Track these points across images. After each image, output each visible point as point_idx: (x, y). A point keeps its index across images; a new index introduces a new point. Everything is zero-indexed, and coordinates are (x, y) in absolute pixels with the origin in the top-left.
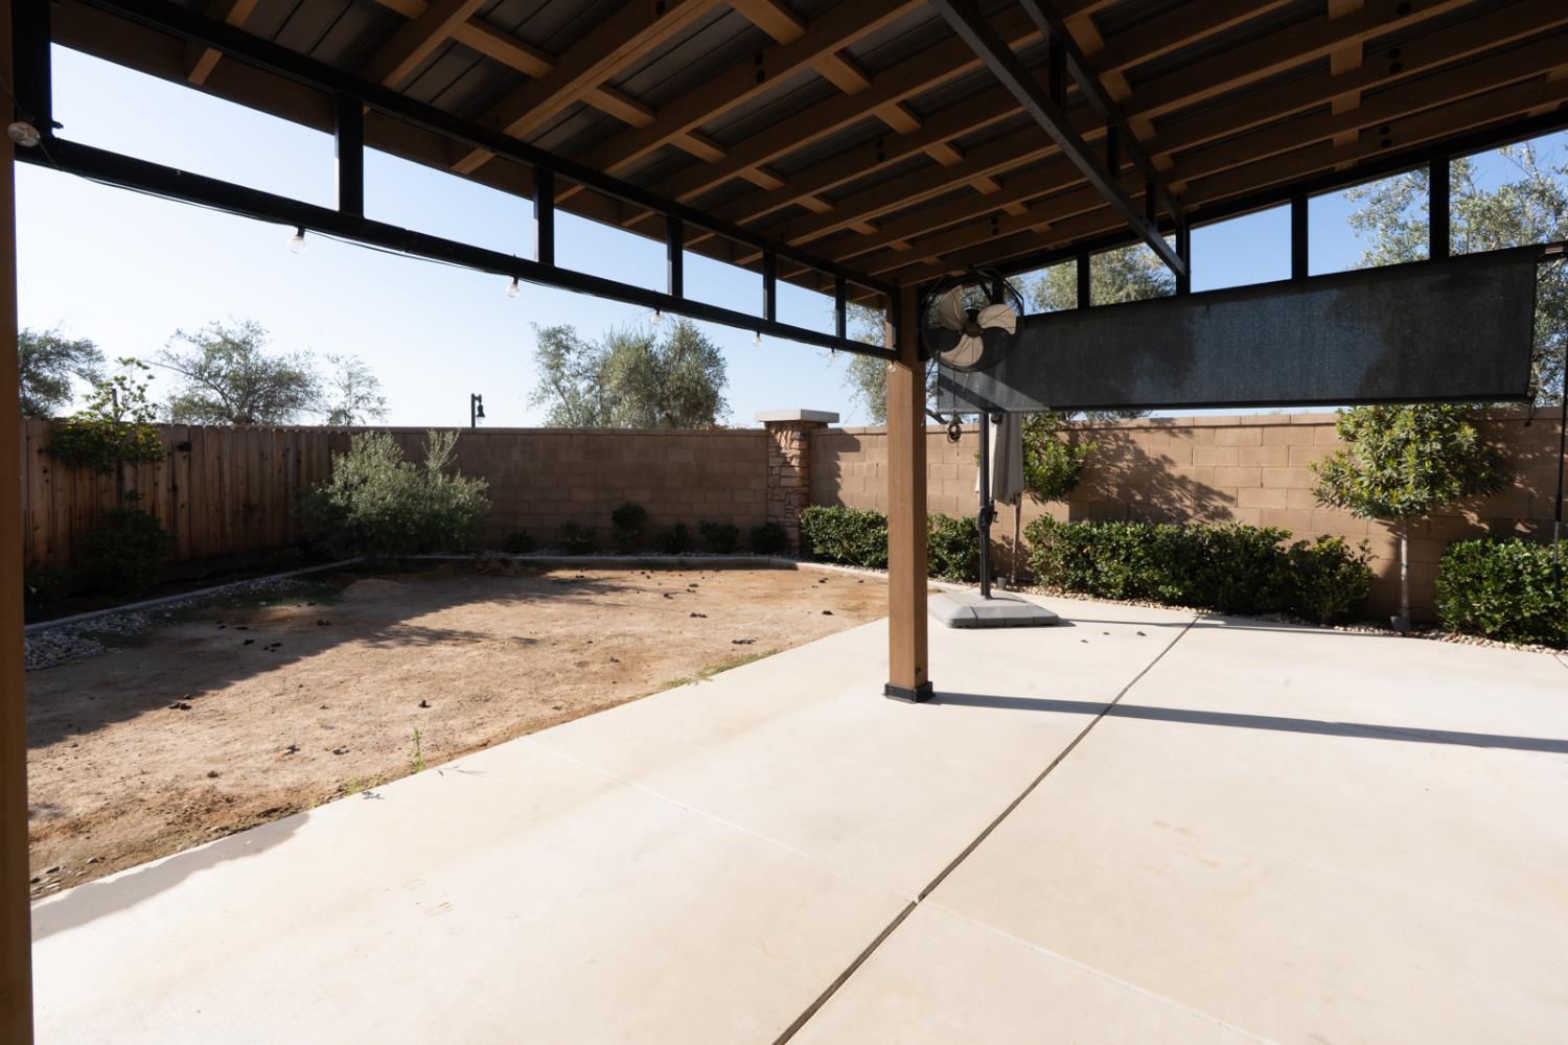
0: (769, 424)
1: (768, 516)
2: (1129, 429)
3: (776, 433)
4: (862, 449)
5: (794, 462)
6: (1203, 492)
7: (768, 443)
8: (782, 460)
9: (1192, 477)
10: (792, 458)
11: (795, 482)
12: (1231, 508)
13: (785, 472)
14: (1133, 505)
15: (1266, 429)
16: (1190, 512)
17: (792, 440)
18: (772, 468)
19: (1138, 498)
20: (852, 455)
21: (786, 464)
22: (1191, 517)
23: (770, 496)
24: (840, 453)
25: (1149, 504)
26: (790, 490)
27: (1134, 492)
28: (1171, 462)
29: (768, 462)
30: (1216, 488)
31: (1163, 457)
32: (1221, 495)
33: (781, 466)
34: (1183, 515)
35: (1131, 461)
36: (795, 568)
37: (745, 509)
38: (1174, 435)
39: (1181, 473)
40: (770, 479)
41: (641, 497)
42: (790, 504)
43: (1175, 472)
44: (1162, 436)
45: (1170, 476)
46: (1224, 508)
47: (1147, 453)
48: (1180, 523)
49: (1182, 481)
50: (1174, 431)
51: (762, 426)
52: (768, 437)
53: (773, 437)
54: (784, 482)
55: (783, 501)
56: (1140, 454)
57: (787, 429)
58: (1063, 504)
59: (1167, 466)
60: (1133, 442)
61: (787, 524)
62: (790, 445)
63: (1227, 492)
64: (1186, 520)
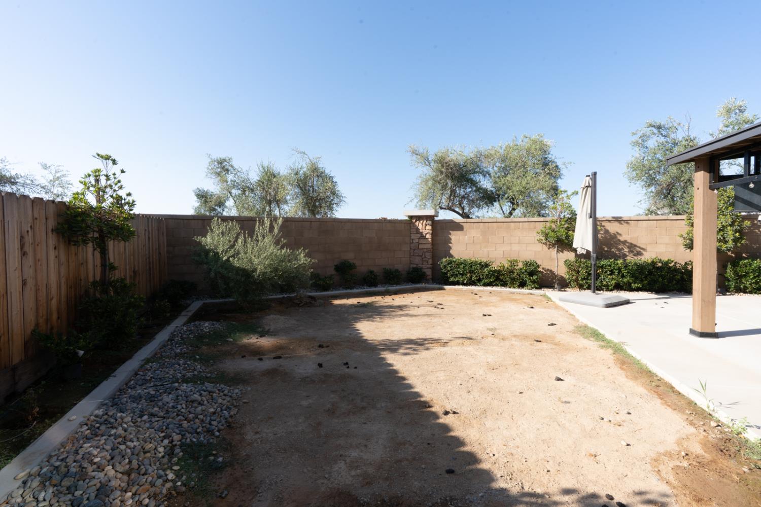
0: (411, 217)
1: (411, 263)
2: (602, 221)
3: (416, 221)
4: (464, 230)
5: (428, 236)
6: (632, 247)
7: (410, 227)
8: (420, 236)
9: (629, 241)
10: (426, 234)
11: (429, 246)
12: (643, 252)
13: (422, 241)
14: (604, 252)
15: (658, 221)
16: (627, 254)
17: (426, 225)
18: (413, 239)
19: (606, 249)
20: (459, 233)
21: (422, 237)
22: (628, 256)
23: (412, 254)
24: (451, 232)
25: (610, 251)
26: (426, 250)
27: (604, 247)
28: (620, 235)
29: (411, 236)
30: (638, 245)
31: (617, 233)
32: (639, 247)
33: (419, 239)
34: (625, 256)
35: (603, 234)
36: (444, 289)
37: (400, 261)
38: (621, 224)
39: (625, 239)
40: (412, 245)
41: (349, 256)
42: (425, 257)
43: (622, 239)
44: (616, 224)
45: (619, 240)
46: (640, 251)
47: (610, 231)
48: (624, 258)
49: (625, 242)
50: (622, 222)
51: (407, 218)
52: (410, 223)
53: (414, 224)
54: (421, 246)
55: (421, 256)
56: (607, 231)
57: (423, 220)
58: (572, 253)
59: (618, 236)
60: (604, 226)
61: (424, 268)
62: (425, 228)
63: (642, 246)
64: (626, 257)
